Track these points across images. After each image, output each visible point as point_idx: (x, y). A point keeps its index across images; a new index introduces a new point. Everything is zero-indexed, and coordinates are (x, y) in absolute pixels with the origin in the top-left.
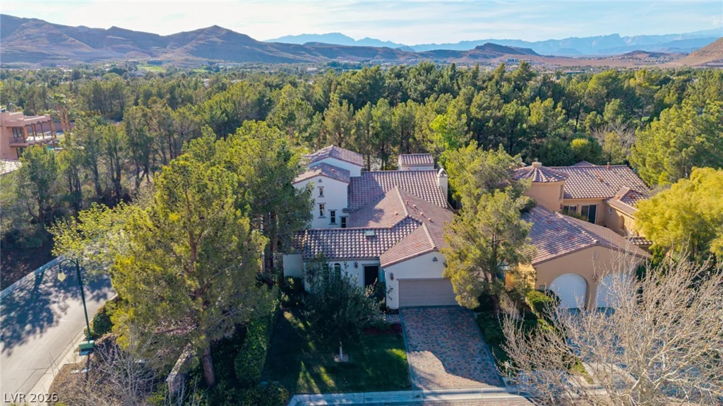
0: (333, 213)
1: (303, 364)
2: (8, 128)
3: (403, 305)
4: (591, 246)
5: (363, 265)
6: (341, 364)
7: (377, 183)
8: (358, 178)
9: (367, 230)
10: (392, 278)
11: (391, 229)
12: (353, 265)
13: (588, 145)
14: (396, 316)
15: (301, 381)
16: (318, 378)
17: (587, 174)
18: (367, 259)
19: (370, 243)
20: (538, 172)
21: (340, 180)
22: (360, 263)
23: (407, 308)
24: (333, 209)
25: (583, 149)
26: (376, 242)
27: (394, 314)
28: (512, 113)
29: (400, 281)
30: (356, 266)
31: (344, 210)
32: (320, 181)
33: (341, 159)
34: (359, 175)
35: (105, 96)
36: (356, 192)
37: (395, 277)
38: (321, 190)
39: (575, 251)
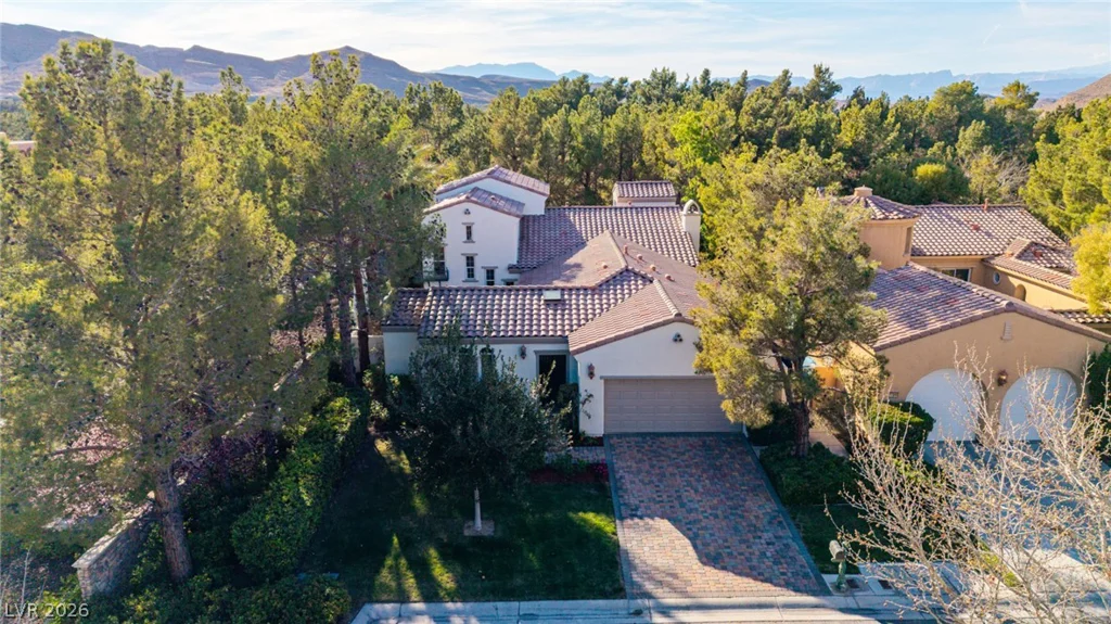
0: (490, 273)
1: (396, 540)
3: (614, 431)
4: (996, 313)
5: (536, 352)
6: (478, 540)
7: (572, 226)
8: (539, 217)
9: (548, 289)
10: (591, 375)
11: (593, 289)
12: (518, 353)
13: (946, 173)
14: (599, 450)
15: (385, 576)
16: (422, 570)
17: (950, 218)
18: (545, 339)
19: (551, 312)
20: (866, 203)
21: (504, 212)
22: (531, 349)
23: (620, 436)
24: (490, 264)
25: (936, 181)
26: (563, 310)
27: (594, 445)
29: (607, 381)
30: (523, 354)
31: (511, 268)
32: (467, 212)
33: (509, 182)
34: (540, 211)
37: (597, 373)
38: (469, 229)
39: (961, 324)
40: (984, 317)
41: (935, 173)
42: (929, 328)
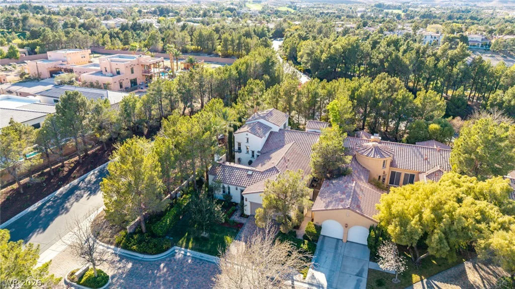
0: (253, 152)
1: (187, 234)
2: (142, 65)
4: (344, 209)
5: (240, 189)
6: (202, 237)
7: (284, 138)
9: (250, 170)
10: (246, 200)
11: (262, 172)
12: (235, 188)
14: (246, 219)
15: (180, 242)
16: (187, 243)
18: (241, 187)
19: (247, 178)
20: (373, 149)
21: (257, 136)
24: (253, 150)
26: (250, 178)
27: (245, 217)
28: (400, 97)
29: (251, 203)
30: (237, 189)
31: (258, 152)
32: (247, 135)
33: (268, 121)
34: (277, 131)
35: (204, 38)
36: (270, 142)
37: (248, 200)
38: (248, 139)
39: (335, 209)
40: (341, 209)
41: (434, 129)
42: (329, 208)
